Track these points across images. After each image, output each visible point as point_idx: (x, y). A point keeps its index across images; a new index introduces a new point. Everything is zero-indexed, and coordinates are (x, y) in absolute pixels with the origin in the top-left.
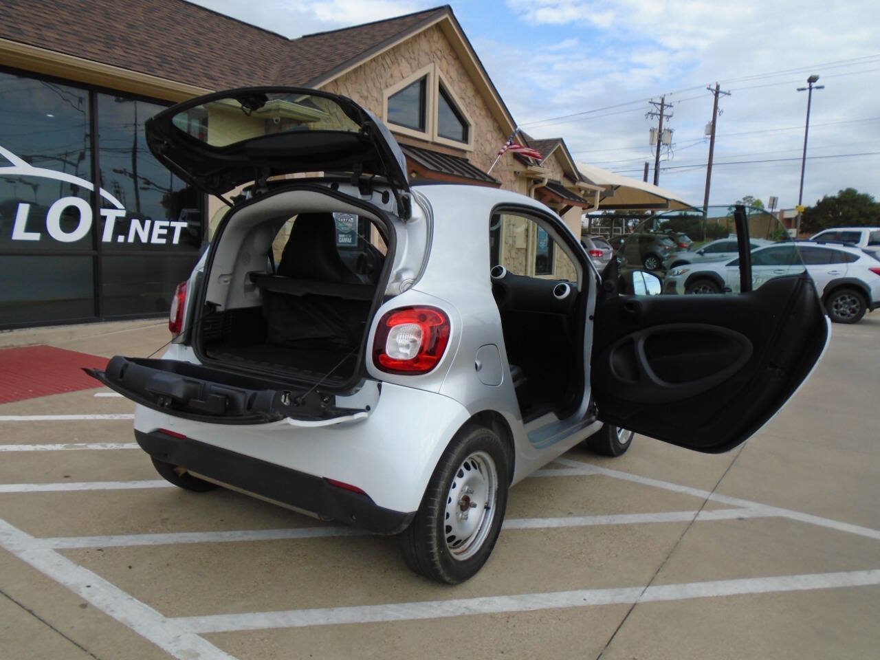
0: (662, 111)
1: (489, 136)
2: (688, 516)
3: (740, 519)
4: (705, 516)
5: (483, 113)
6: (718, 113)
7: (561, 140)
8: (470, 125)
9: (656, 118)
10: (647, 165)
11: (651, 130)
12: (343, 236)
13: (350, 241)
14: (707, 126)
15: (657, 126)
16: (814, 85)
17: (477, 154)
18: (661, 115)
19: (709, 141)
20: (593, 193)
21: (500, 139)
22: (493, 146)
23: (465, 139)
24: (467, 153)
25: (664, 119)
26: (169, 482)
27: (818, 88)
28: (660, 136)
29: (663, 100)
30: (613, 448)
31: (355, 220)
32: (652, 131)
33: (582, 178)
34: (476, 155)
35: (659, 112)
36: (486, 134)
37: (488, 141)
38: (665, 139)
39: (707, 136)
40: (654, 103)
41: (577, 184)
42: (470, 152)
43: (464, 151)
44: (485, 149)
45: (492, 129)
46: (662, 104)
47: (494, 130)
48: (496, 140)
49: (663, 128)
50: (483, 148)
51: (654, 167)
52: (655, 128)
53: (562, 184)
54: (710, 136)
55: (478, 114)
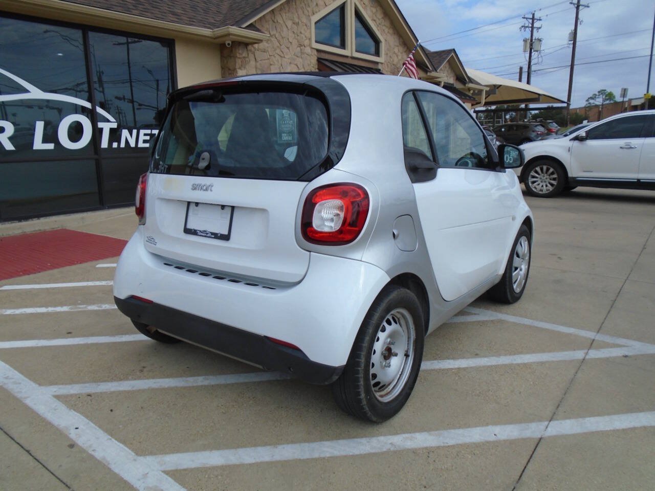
0: (533, 24)
1: (396, 50)
2: (579, 355)
3: (626, 356)
4: (594, 354)
5: (391, 31)
6: (579, 23)
7: (454, 50)
8: (381, 42)
9: (528, 30)
10: (521, 69)
11: (524, 41)
12: (286, 135)
13: (291, 139)
14: (570, 34)
15: (529, 36)
17: (387, 65)
18: (532, 27)
19: (572, 46)
20: (480, 91)
21: (405, 52)
22: (400, 57)
23: (377, 53)
24: (380, 64)
25: (535, 30)
26: (146, 337)
28: (531, 45)
29: (533, 15)
30: (509, 296)
31: (294, 122)
32: (525, 41)
33: (471, 81)
34: (386, 67)
35: (530, 26)
36: (394, 49)
37: (396, 54)
38: (535, 46)
39: (570, 42)
40: (527, 18)
41: (467, 85)
42: (382, 63)
43: (377, 63)
44: (393, 61)
45: (398, 44)
46: (533, 19)
47: (400, 44)
48: (402, 53)
49: (534, 38)
50: (392, 60)
51: (527, 70)
52: (528, 38)
53: (455, 86)
54: (572, 42)
55: (386, 32)
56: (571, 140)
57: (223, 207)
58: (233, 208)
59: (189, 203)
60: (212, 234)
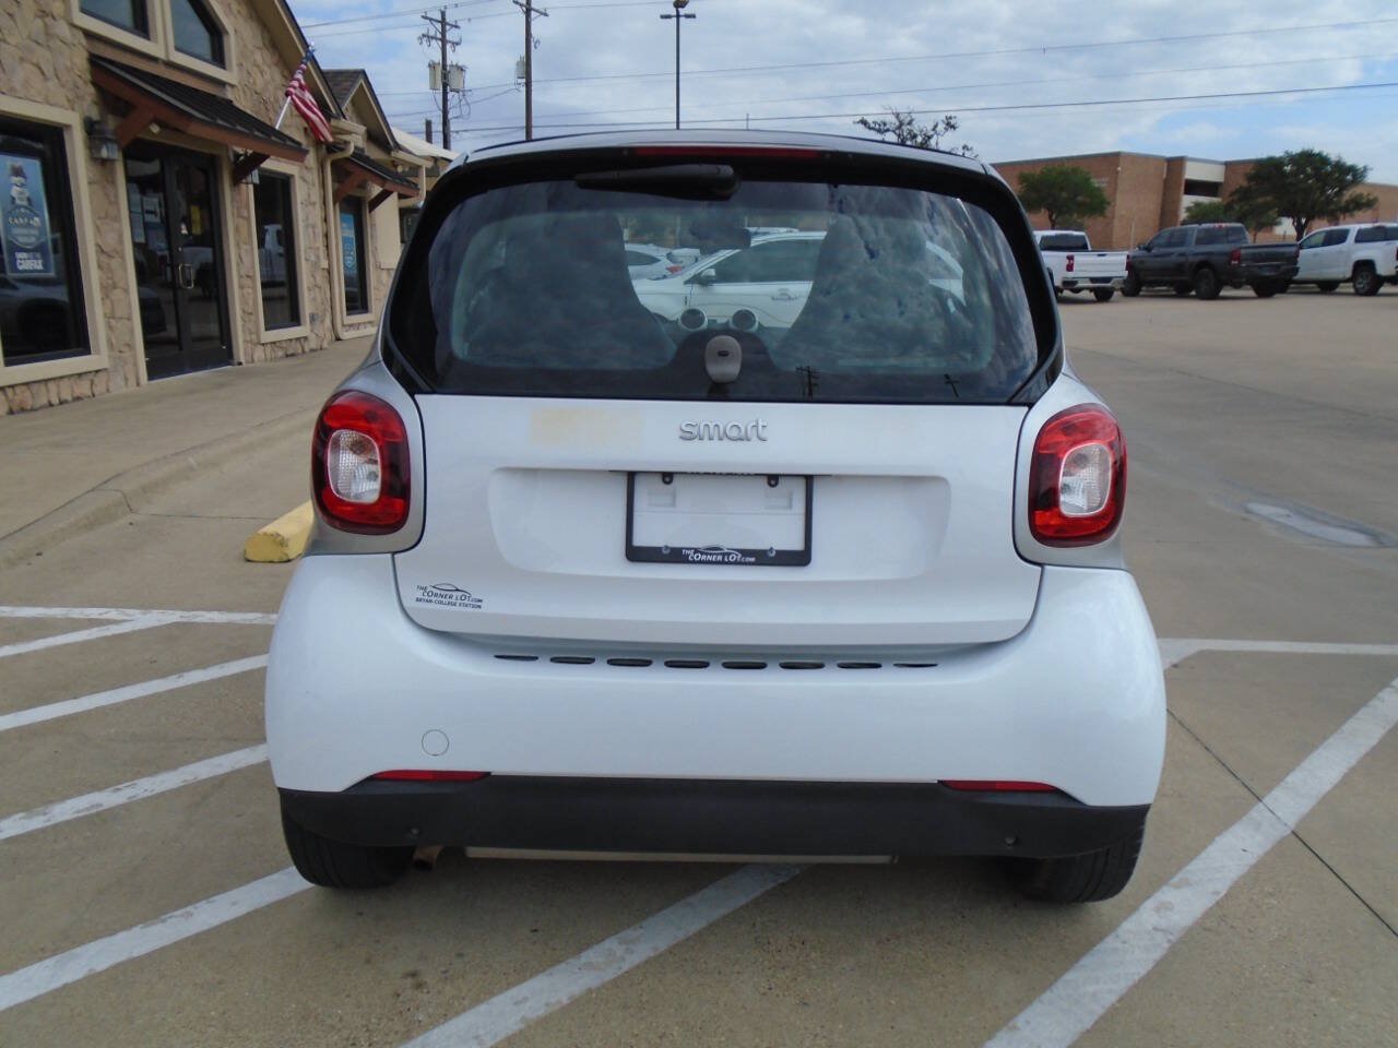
0: (443, 33)
1: (258, 57)
5: (244, 10)
6: (533, 44)
7: (363, 73)
8: (227, 33)
9: (437, 45)
10: (429, 124)
11: (430, 66)
12: (24, 255)
13: (40, 267)
14: (518, 64)
15: (438, 58)
16: (682, 11)
17: (244, 92)
18: (444, 41)
19: (524, 89)
20: (415, 169)
21: (276, 65)
22: (267, 77)
23: (218, 58)
24: (228, 88)
25: (448, 46)
27: (687, 16)
28: (445, 76)
29: (443, 14)
31: (43, 221)
32: (432, 66)
33: (398, 147)
34: (242, 95)
35: (439, 36)
36: (252, 53)
37: (258, 66)
38: (454, 82)
39: (520, 81)
40: (431, 19)
41: (393, 154)
42: (232, 86)
43: (222, 84)
44: (254, 83)
45: (260, 44)
46: (443, 22)
47: (264, 45)
48: (269, 67)
49: (449, 63)
50: (251, 81)
51: (441, 128)
52: (437, 61)
53: (367, 153)
54: (524, 80)
55: (236, 12)
56: (686, 283)
57: (773, 479)
58: (809, 479)
59: (631, 476)
60: (745, 553)
